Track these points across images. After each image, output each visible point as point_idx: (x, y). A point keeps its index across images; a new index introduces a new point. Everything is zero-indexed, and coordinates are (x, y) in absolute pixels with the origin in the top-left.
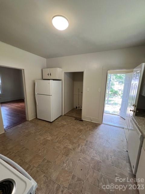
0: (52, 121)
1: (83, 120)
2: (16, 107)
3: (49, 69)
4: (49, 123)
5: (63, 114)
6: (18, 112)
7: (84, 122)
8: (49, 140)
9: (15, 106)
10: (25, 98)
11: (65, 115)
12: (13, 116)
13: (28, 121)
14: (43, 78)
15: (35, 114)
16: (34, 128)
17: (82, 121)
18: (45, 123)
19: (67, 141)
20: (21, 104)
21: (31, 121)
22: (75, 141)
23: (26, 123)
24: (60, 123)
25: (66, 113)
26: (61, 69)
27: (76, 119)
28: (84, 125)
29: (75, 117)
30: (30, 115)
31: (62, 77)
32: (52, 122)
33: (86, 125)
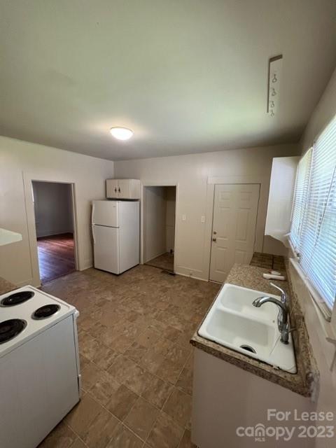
0: (118, 273)
1: (177, 273)
2: (59, 248)
3: (117, 181)
4: (115, 277)
5: (142, 263)
6: (61, 257)
7: (177, 276)
8: (109, 301)
9: (57, 245)
10: (74, 231)
11: (145, 264)
12: (53, 263)
13: (79, 271)
14: (108, 197)
15: (91, 259)
16: (87, 283)
17: (174, 275)
18: (107, 276)
19: (138, 303)
20: (68, 243)
21: (84, 272)
22: (151, 304)
23: (76, 274)
24: (133, 277)
25: (148, 261)
26: (139, 181)
27: (164, 271)
28: (175, 281)
29: (162, 269)
30: (83, 262)
31: (141, 195)
32: (120, 274)
33: (179, 282)
